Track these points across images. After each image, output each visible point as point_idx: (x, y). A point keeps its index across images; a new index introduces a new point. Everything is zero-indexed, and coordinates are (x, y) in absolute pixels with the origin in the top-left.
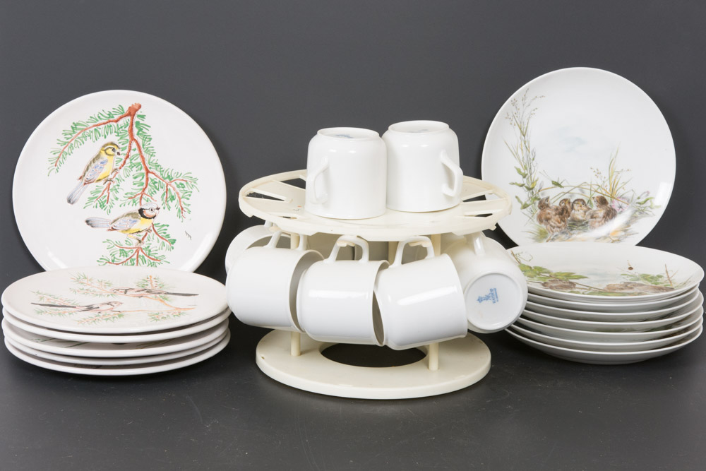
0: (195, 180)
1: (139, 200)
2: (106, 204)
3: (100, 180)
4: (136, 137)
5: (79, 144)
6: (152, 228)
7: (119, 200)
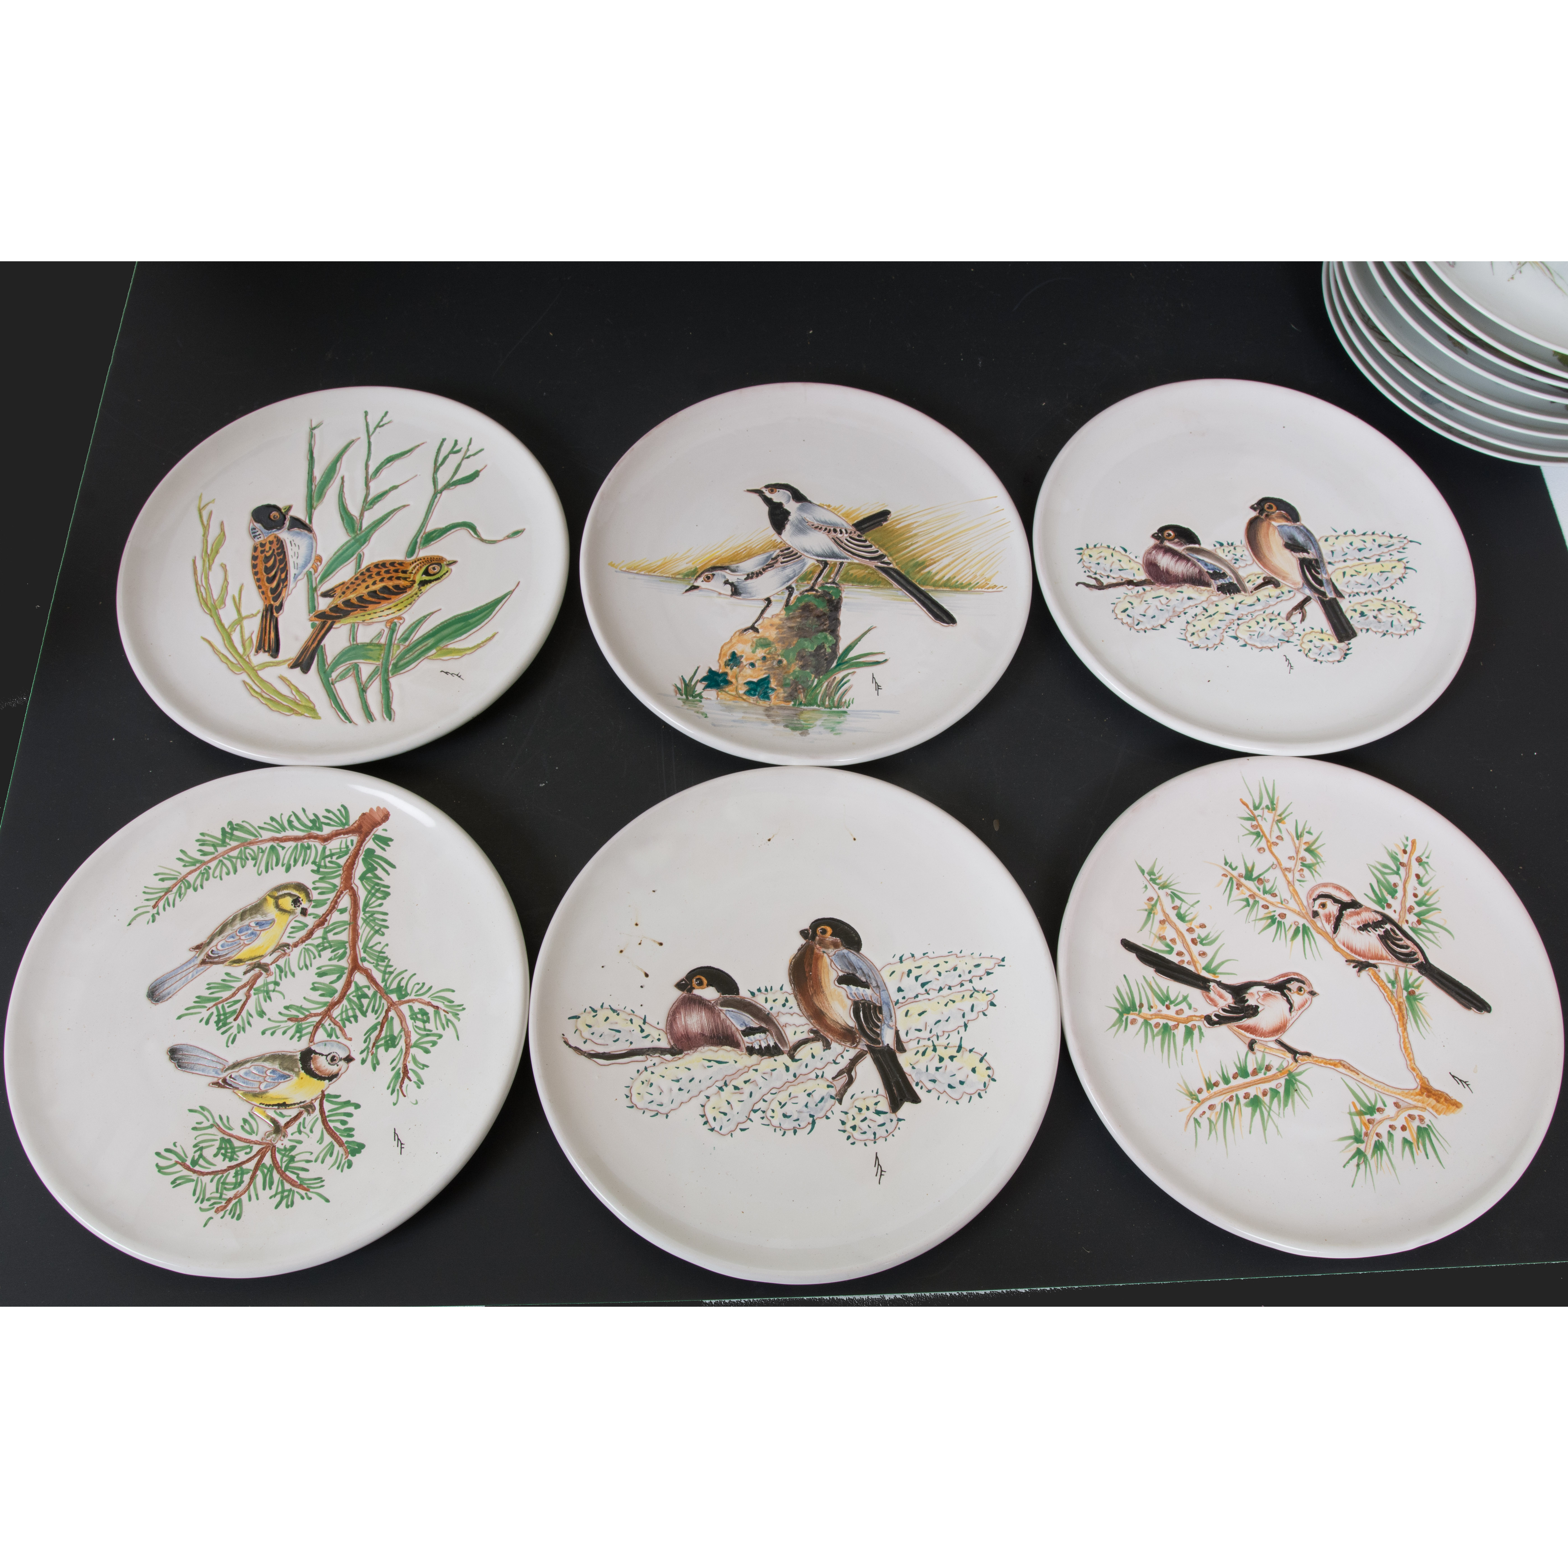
0: (457, 1009)
1: (310, 1029)
2: (231, 1020)
3: (239, 961)
4: (356, 882)
5: (225, 870)
6: (317, 1104)
7: (266, 1018)
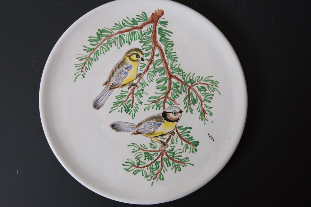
0: (216, 83)
1: (162, 104)
2: (130, 108)
3: (124, 85)
4: (159, 42)
5: (104, 50)
6: (175, 131)
7: (143, 104)
